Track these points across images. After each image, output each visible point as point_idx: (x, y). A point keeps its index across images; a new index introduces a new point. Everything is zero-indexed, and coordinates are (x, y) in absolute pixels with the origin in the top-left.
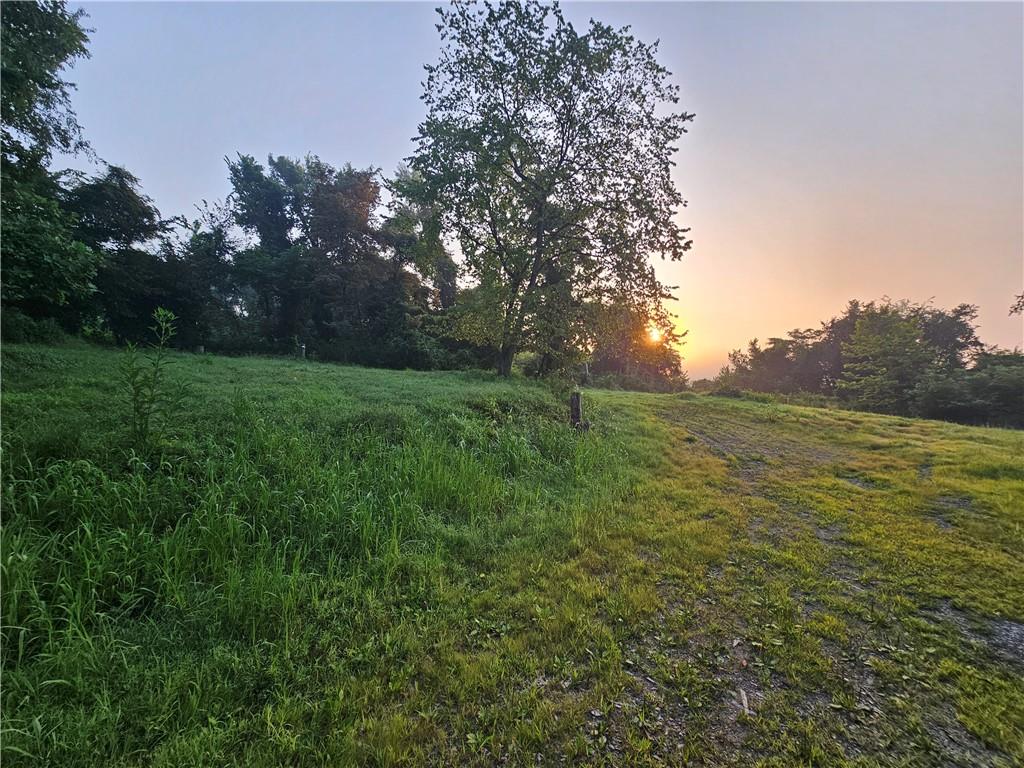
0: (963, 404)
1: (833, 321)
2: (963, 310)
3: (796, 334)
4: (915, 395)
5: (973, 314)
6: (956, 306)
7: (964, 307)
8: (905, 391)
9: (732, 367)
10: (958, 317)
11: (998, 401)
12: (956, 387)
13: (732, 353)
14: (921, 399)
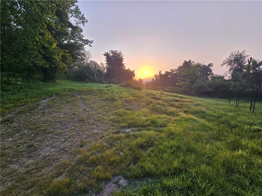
0: (206, 90)
1: (180, 67)
2: (210, 65)
3: (172, 70)
4: (194, 87)
5: (213, 66)
6: (209, 63)
7: (210, 64)
8: (192, 86)
9: (155, 79)
10: (209, 66)
11: (215, 90)
12: (205, 85)
13: (155, 75)
14: (195, 88)
